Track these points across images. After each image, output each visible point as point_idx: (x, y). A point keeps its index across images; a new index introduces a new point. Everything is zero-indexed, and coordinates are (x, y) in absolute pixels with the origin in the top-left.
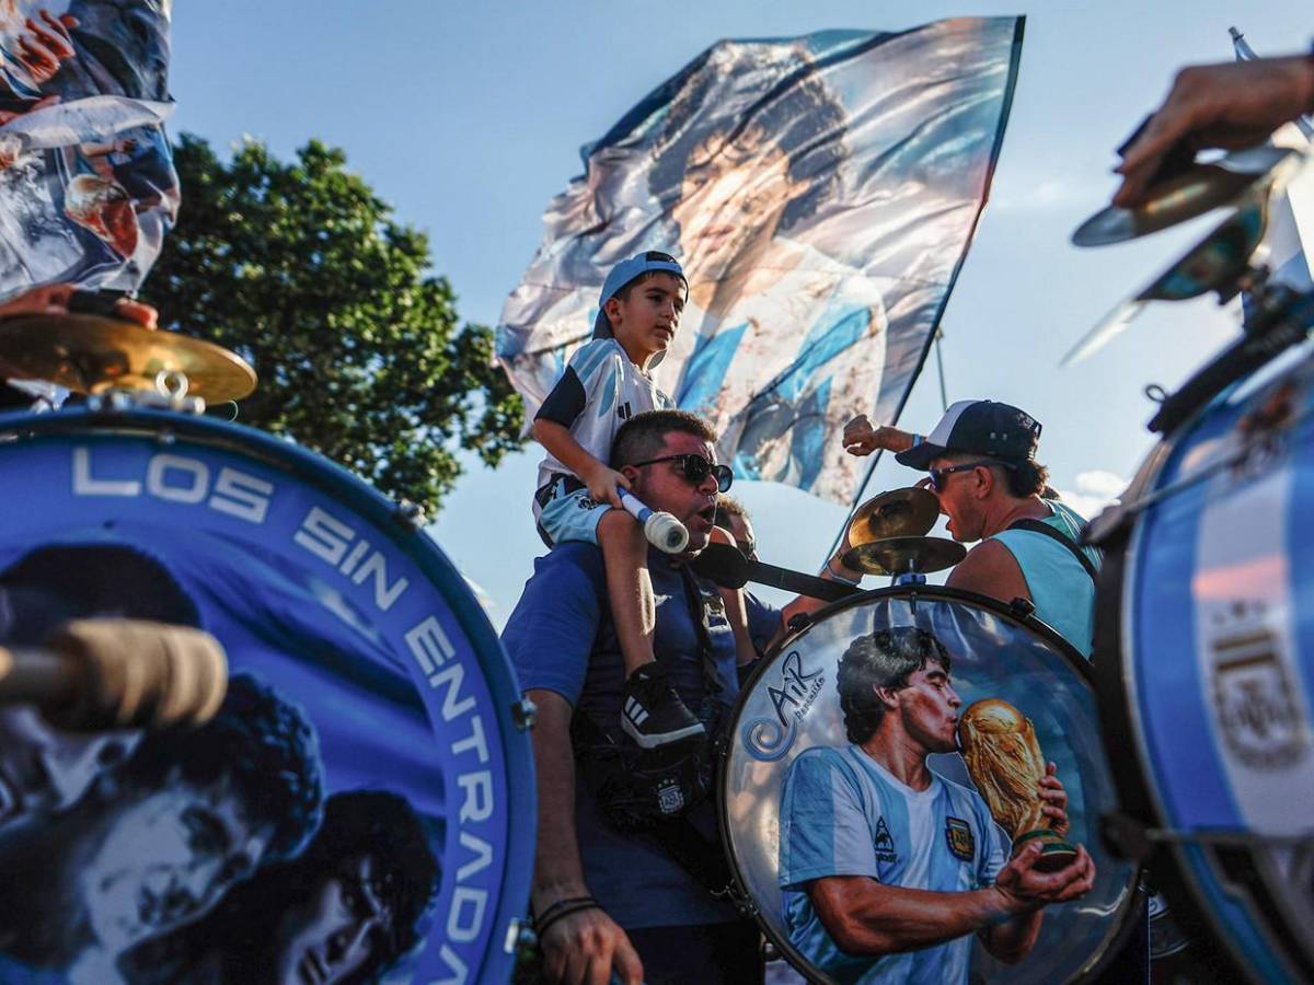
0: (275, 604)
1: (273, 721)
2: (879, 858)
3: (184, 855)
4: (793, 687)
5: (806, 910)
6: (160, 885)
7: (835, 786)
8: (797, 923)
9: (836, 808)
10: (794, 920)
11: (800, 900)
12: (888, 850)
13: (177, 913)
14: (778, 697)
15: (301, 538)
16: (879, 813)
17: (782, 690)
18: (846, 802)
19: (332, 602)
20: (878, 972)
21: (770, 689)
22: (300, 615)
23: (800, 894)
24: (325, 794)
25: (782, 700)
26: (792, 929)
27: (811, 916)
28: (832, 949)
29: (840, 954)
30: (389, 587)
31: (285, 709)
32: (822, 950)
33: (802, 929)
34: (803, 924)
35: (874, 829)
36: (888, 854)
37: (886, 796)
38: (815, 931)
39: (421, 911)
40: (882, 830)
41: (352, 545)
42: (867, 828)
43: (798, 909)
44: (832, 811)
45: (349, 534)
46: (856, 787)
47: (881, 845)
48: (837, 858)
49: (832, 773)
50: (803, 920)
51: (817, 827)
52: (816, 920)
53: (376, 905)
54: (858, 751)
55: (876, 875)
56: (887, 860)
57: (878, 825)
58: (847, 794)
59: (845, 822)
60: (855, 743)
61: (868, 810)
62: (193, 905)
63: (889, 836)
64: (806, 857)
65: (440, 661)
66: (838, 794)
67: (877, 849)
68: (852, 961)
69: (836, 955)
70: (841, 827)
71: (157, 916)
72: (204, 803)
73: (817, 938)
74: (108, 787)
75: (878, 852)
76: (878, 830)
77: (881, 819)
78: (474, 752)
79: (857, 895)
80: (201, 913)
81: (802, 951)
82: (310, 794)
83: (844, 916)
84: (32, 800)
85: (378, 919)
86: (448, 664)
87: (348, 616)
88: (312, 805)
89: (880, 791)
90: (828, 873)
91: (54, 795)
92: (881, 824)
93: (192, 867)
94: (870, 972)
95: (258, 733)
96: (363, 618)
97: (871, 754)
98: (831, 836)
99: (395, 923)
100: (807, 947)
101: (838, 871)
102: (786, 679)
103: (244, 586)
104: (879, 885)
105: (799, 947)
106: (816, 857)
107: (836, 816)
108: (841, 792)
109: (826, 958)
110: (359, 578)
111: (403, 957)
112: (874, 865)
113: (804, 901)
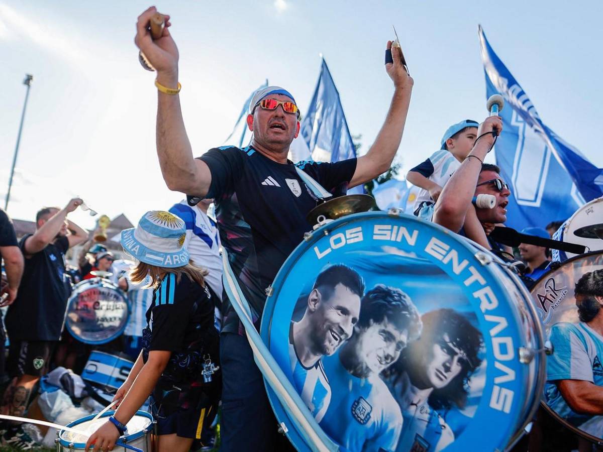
0: (377, 261)
1: (392, 297)
2: (595, 374)
3: (384, 344)
4: (551, 295)
5: (556, 392)
6: (381, 354)
7: (572, 340)
8: (551, 397)
9: (572, 350)
10: (549, 396)
11: (552, 388)
12: (600, 371)
13: (389, 361)
14: (543, 299)
15: (375, 237)
16: (595, 354)
17: (545, 296)
18: (577, 347)
19: (394, 251)
20: (592, 422)
21: (538, 295)
22: (386, 261)
23: (553, 385)
24: (420, 315)
25: (544, 301)
26: (548, 399)
27: (558, 395)
28: (569, 410)
29: (572, 412)
30: (411, 236)
31: (394, 292)
32: (563, 410)
33: (553, 400)
34: (554, 398)
35: (593, 361)
36: (600, 372)
37: (600, 347)
38: (560, 401)
39: (478, 350)
40: (597, 362)
41: (392, 230)
42: (589, 360)
43: (552, 391)
44: (570, 351)
45: (389, 227)
46: (583, 341)
47: (596, 368)
48: (572, 371)
49: (571, 334)
50: (554, 396)
51: (562, 358)
52: (561, 397)
53: (457, 350)
54: (585, 325)
55: (593, 381)
56: (599, 375)
57: (595, 359)
58: (579, 344)
59: (577, 356)
60: (583, 321)
61: (590, 352)
62: (392, 359)
63: (600, 364)
64: (556, 370)
65: (444, 253)
66: (574, 344)
67: (593, 370)
68: (578, 416)
69: (570, 413)
70: (575, 358)
71: (384, 363)
72: (383, 328)
73: (562, 404)
74: (357, 329)
75: (594, 371)
76: (594, 362)
77: (596, 357)
78: (477, 282)
79: (582, 389)
80: (396, 360)
81: (553, 409)
82: (415, 316)
83: (575, 397)
84: (343, 337)
85: (460, 355)
86: (448, 252)
87: (402, 253)
88: (417, 320)
89: (597, 345)
90: (568, 378)
91: (347, 335)
92: (596, 359)
93: (387, 347)
94: (589, 421)
95: (389, 302)
96: (407, 251)
97: (592, 327)
98: (570, 362)
99: (468, 355)
100: (556, 407)
101: (572, 377)
102: (547, 291)
103: (366, 260)
104: (594, 385)
105: (551, 407)
106: (562, 371)
107: (572, 353)
108: (575, 343)
109: (565, 414)
110: (399, 240)
111: (478, 368)
112: (592, 377)
113: (555, 388)
